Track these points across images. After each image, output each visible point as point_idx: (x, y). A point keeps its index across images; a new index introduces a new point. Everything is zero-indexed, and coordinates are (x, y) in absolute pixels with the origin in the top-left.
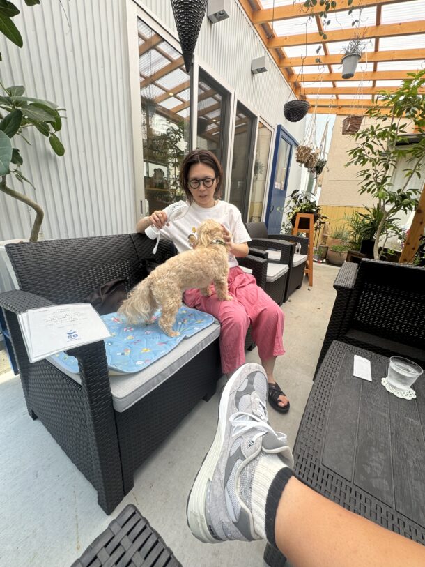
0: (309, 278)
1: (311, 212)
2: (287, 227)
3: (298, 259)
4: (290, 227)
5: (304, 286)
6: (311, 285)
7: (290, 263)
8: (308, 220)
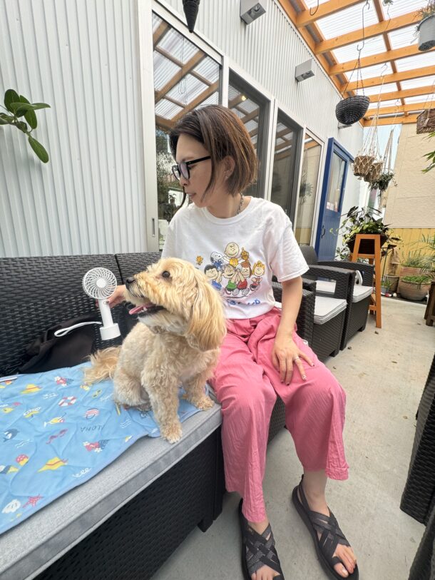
0: (375, 316)
1: (376, 233)
2: (343, 253)
3: (360, 292)
4: (347, 252)
5: (370, 327)
6: (379, 326)
7: (349, 297)
8: (372, 242)
